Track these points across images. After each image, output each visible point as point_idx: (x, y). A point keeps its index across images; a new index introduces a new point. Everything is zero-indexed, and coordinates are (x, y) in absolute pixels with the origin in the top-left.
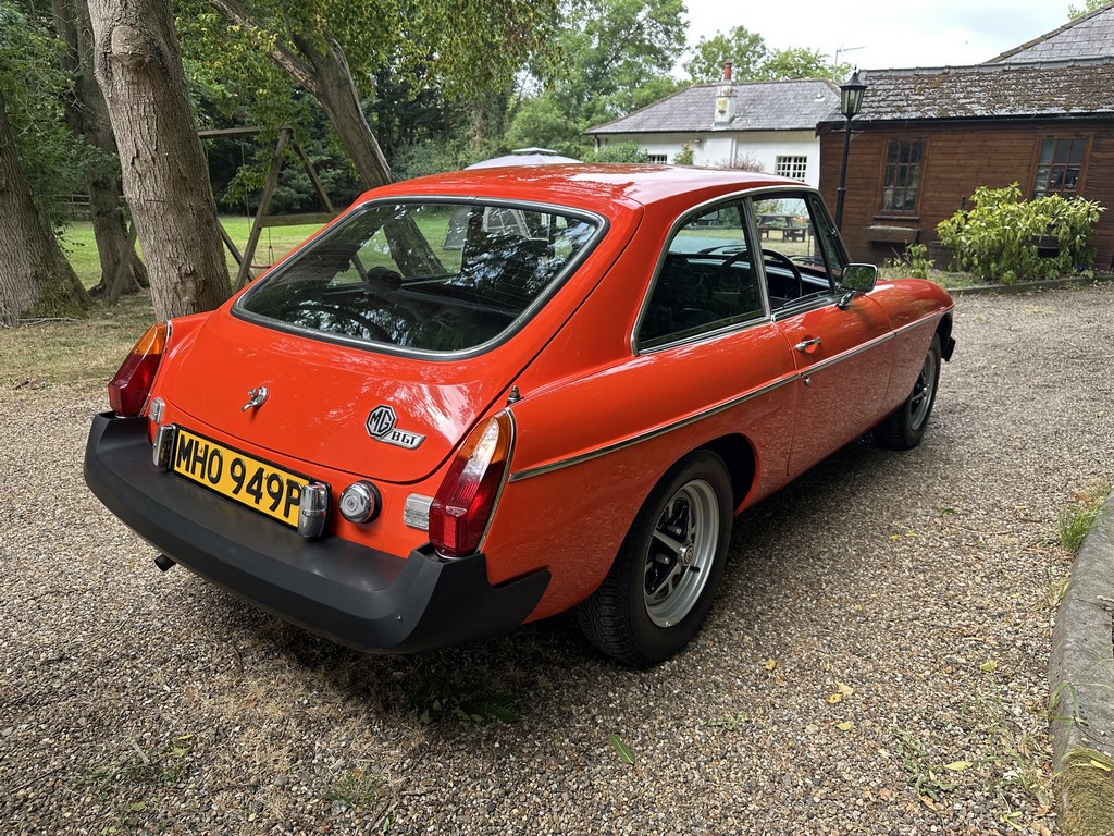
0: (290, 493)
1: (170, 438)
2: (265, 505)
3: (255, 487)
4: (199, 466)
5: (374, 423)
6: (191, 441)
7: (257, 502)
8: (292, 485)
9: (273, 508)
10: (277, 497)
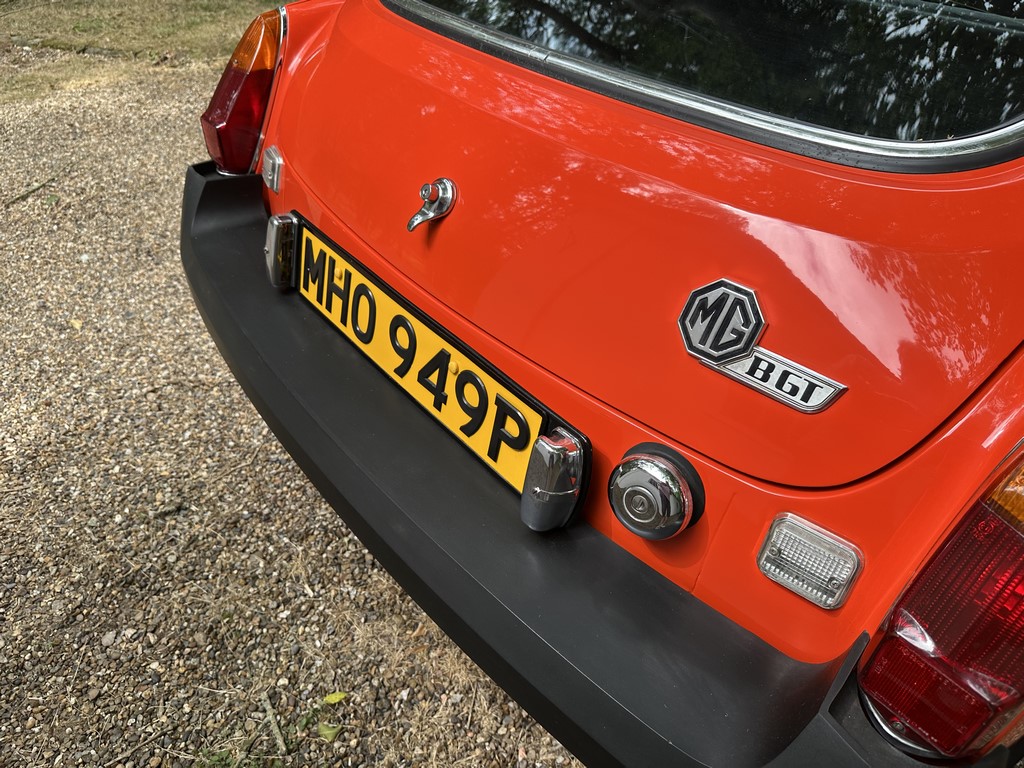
0: (500, 422)
1: (290, 239)
2: (453, 417)
3: (434, 378)
4: (337, 302)
5: (701, 326)
6: (323, 254)
7: (438, 406)
8: (504, 411)
9: (470, 429)
10: (477, 415)
